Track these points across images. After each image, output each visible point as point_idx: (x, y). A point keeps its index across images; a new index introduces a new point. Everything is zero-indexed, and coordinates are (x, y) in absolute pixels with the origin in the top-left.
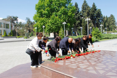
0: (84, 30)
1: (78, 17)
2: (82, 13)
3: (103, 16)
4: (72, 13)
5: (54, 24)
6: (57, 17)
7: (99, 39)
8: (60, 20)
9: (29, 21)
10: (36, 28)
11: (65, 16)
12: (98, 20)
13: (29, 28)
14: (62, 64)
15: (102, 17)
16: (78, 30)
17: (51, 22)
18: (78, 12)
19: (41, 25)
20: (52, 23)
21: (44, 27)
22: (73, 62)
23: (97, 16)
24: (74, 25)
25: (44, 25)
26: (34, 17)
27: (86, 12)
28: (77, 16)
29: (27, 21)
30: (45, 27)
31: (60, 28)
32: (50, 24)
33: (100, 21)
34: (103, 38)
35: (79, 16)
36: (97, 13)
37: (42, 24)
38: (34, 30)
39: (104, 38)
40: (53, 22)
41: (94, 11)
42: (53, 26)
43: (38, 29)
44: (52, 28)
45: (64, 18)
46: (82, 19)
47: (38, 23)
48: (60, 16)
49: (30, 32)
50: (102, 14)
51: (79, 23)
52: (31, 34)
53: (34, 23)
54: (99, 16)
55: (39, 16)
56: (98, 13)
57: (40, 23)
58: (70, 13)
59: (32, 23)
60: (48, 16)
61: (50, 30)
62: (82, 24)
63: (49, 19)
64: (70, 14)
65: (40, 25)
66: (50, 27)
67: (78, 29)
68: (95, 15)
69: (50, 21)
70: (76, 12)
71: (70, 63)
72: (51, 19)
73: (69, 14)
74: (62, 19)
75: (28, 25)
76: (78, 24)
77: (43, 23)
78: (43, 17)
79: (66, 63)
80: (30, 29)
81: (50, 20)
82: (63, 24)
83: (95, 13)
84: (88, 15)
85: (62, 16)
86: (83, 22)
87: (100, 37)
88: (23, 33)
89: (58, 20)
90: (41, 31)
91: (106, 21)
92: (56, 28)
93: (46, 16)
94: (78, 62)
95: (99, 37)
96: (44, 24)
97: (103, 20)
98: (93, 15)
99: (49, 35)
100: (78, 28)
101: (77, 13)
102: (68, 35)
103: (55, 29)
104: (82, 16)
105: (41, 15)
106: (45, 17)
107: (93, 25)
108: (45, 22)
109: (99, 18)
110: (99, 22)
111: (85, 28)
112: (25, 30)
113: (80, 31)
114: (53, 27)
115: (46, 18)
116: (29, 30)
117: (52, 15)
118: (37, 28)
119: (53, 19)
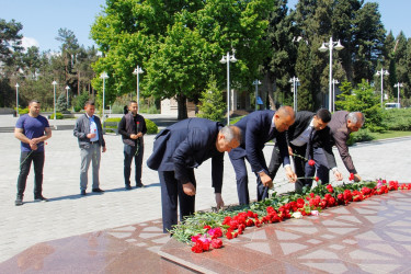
0: (306, 92)
1: (283, 36)
2: (299, 21)
3: (387, 34)
4: (258, 19)
5: (179, 60)
6: (196, 33)
7: (373, 131)
8: (205, 47)
9: (70, 44)
10: (104, 75)
11: (226, 29)
12: (363, 52)
13: (70, 76)
14: (264, 248)
15: (382, 37)
16: (278, 89)
17: (168, 55)
18: (282, 13)
19: (127, 65)
20: (175, 59)
21: (138, 71)
22: (312, 237)
23: (359, 35)
24: (261, 67)
25: (139, 62)
26: (94, 28)
27: (316, 16)
28: (278, 33)
29: (64, 46)
30: (145, 73)
31: (207, 77)
32: (163, 61)
33: (373, 54)
34: (389, 125)
35: (286, 29)
36: (360, 18)
37: (130, 59)
38: (94, 85)
39: (394, 125)
40: (178, 54)
41: (348, 13)
42: (176, 70)
43: (111, 82)
44: (173, 76)
45: (225, 36)
46: (296, 43)
47: (114, 56)
48: (205, 26)
49: (74, 90)
50: (381, 27)
51: (283, 60)
52: (77, 99)
53: (93, 54)
54: (371, 31)
55: (119, 25)
56: (368, 19)
57: (120, 54)
58: (249, 16)
59: (83, 56)
60: (157, 27)
61: (164, 88)
62: (298, 66)
63: (161, 37)
64: (250, 20)
65: (123, 62)
66: (164, 71)
67: (279, 85)
68: (354, 28)
69: (163, 47)
70: (275, 15)
71: (298, 241)
72: (168, 39)
73: (245, 22)
74: (212, 42)
75: (67, 61)
76: (280, 66)
77: (136, 53)
78: (134, 30)
79: (282, 245)
80: (76, 81)
81: (163, 41)
82: (223, 61)
83: (353, 21)
84: (322, 27)
85: (216, 30)
86: (301, 55)
87: (377, 121)
88: (44, 94)
89: (199, 46)
90: (125, 90)
91: (400, 55)
92: (190, 80)
93: (148, 25)
94: (339, 239)
95: (374, 121)
96: (141, 58)
97: (384, 52)
98: (343, 28)
99: (154, 107)
100: (278, 81)
101: (278, 20)
102: (238, 108)
103: (185, 83)
104: (296, 31)
105: (128, 21)
106: (141, 28)
107: (341, 71)
108: (142, 50)
109: (368, 42)
110: (369, 57)
111: (308, 81)
112: (54, 83)
113: (286, 97)
114: (178, 75)
115: (148, 33)
116: (71, 85)
117: (172, 25)
118: (110, 75)
119: (179, 39)
